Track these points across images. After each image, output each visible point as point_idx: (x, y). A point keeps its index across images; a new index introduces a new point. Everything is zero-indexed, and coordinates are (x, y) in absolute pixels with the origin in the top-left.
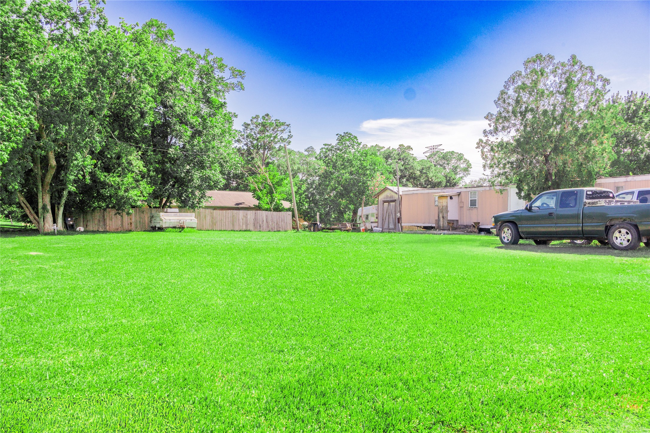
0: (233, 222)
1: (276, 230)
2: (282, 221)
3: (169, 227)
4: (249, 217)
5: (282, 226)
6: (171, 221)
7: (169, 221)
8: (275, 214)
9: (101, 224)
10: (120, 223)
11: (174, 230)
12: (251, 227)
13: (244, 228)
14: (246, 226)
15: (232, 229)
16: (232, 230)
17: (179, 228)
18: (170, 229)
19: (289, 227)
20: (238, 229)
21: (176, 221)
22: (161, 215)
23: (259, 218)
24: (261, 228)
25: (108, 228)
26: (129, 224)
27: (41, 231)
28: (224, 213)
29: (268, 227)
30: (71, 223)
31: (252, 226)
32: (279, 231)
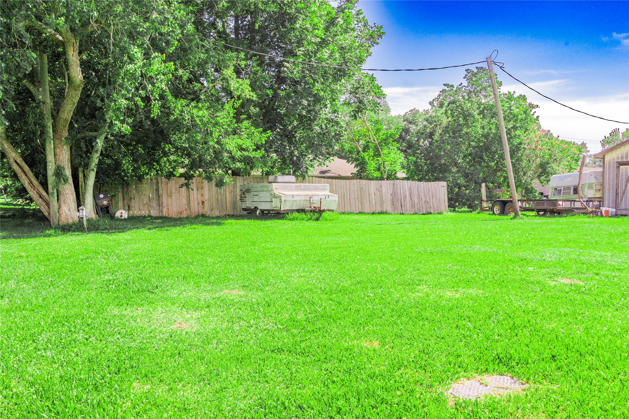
0: (361, 198)
1: (424, 212)
2: (433, 197)
3: (292, 211)
4: (384, 191)
5: (433, 205)
6: (295, 199)
7: (292, 199)
8: (422, 185)
9: (154, 204)
10: (184, 201)
11: (303, 215)
12: (388, 207)
13: (379, 209)
14: (382, 205)
15: (360, 211)
16: (360, 213)
17: (313, 211)
18: (296, 214)
19: (443, 207)
20: (368, 211)
21: (303, 198)
22: (274, 188)
23: (399, 192)
24: (403, 208)
25: (165, 210)
26: (200, 203)
27: (54, 220)
28: (348, 184)
29: (413, 206)
30: (105, 203)
31: (390, 205)
32: (430, 213)
